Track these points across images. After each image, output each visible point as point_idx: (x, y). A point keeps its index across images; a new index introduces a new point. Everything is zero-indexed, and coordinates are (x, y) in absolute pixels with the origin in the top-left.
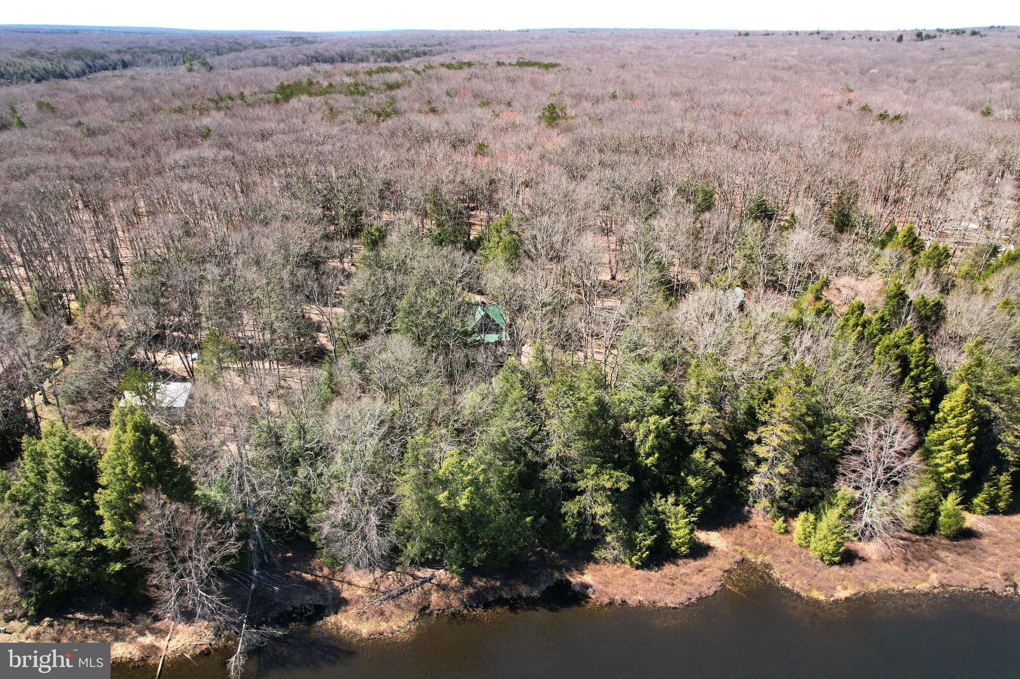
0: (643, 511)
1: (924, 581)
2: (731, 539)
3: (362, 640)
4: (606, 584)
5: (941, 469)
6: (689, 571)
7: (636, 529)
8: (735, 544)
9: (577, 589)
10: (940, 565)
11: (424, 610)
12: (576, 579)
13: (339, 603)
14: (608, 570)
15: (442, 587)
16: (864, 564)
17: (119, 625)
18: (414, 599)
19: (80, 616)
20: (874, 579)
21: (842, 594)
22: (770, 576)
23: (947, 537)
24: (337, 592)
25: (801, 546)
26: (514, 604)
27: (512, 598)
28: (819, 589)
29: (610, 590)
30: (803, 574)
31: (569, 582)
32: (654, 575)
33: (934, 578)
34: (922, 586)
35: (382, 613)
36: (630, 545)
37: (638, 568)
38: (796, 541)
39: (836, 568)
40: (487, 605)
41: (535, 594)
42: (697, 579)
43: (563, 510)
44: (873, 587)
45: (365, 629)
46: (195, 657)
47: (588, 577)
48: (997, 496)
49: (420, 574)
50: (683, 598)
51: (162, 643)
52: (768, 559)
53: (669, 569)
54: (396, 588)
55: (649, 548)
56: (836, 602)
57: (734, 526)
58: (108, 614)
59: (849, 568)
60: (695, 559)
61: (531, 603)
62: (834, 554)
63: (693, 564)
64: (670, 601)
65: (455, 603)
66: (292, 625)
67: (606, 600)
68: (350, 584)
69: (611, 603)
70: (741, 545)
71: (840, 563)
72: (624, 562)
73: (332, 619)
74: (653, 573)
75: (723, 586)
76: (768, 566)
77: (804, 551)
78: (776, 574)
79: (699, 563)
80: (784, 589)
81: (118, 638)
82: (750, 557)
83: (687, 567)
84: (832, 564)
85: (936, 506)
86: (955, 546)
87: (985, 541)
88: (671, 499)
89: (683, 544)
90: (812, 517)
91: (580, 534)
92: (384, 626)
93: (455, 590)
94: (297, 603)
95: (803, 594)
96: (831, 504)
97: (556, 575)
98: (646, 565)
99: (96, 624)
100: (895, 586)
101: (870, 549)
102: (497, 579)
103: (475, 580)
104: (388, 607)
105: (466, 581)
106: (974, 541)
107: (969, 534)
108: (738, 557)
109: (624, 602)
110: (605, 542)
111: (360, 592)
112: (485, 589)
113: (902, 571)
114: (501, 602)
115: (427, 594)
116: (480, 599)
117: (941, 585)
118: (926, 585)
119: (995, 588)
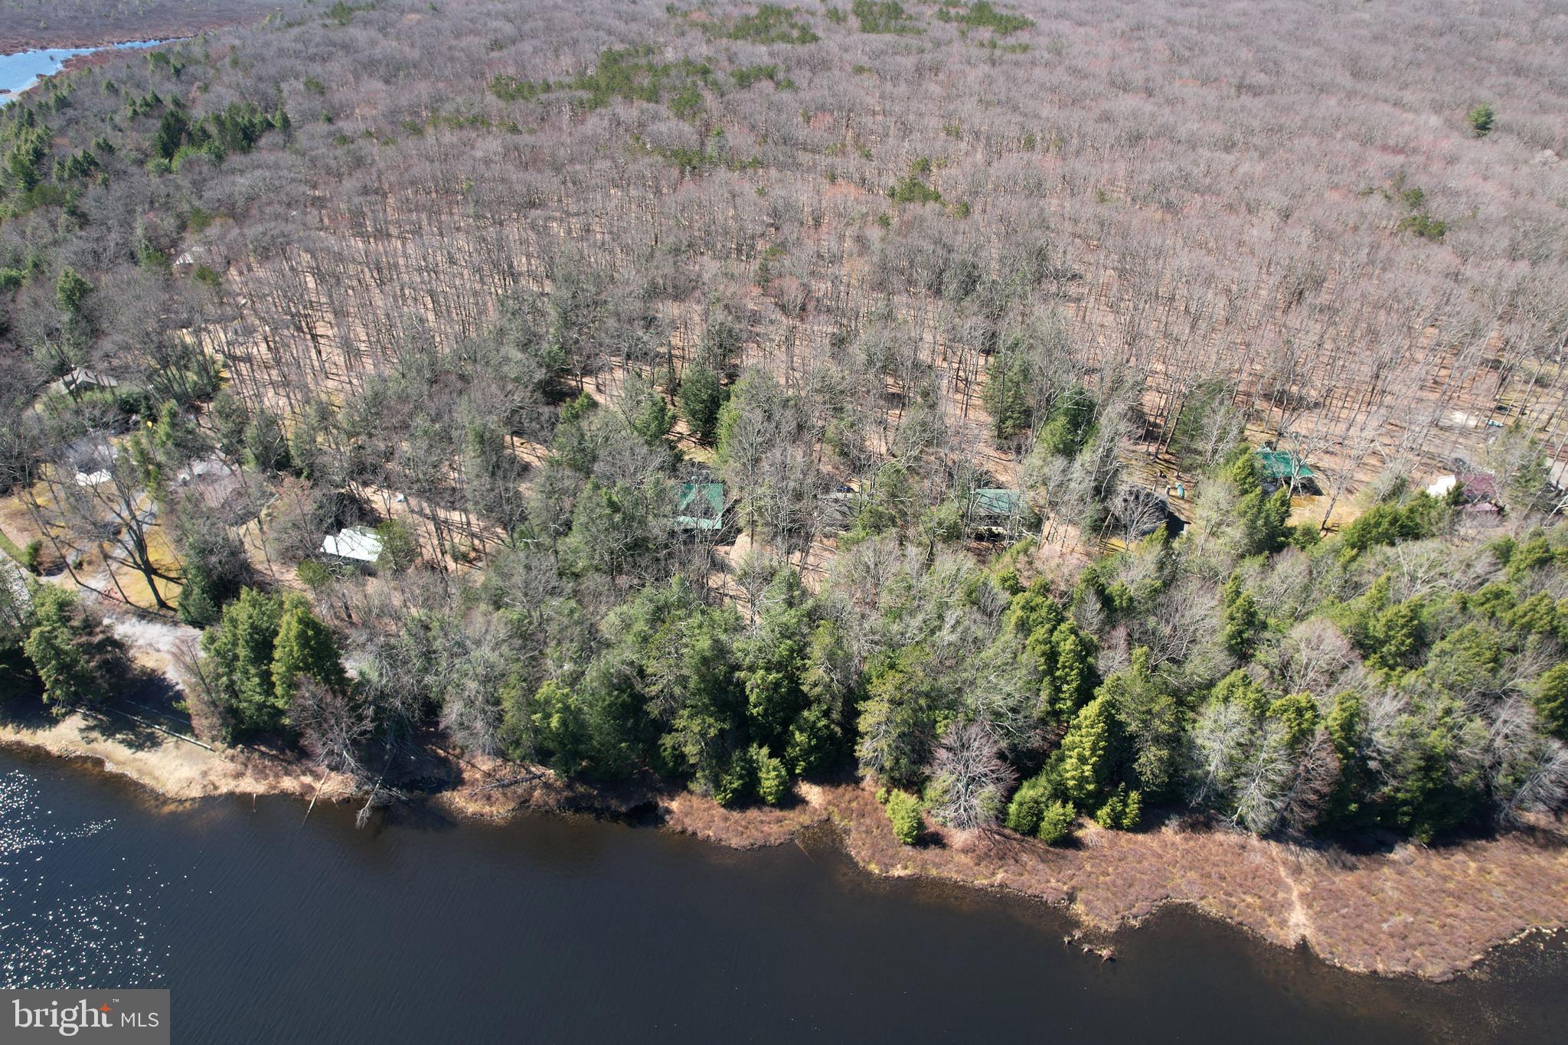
0: (735, 757)
1: (986, 877)
2: (829, 797)
3: (466, 817)
4: (687, 814)
6: (767, 819)
7: (726, 772)
9: (661, 812)
10: (1015, 867)
11: (524, 802)
12: (664, 803)
13: (456, 781)
14: (694, 801)
15: (547, 786)
16: (939, 850)
17: (289, 763)
18: (520, 791)
19: (263, 748)
21: (898, 872)
23: (1047, 842)
24: (460, 771)
26: (600, 813)
27: (601, 809)
29: (687, 821)
30: (874, 845)
31: (657, 804)
34: (981, 882)
35: (489, 798)
36: (716, 785)
37: (722, 806)
40: (577, 810)
41: (623, 809)
42: (772, 828)
43: (660, 742)
44: (934, 873)
45: (471, 808)
46: (338, 802)
47: (674, 805)
48: (1123, 813)
49: (533, 769)
51: (317, 785)
52: (851, 825)
54: (509, 778)
55: (733, 791)
56: (887, 878)
57: (839, 785)
58: (282, 752)
59: (921, 850)
60: (781, 809)
61: (616, 816)
63: (776, 813)
65: (552, 802)
66: (417, 792)
67: (679, 828)
68: (473, 766)
70: (834, 805)
71: (913, 845)
72: (709, 798)
73: (447, 794)
74: (734, 813)
75: (792, 839)
76: (847, 832)
78: (848, 840)
79: (785, 813)
80: (847, 855)
81: (287, 773)
82: (836, 819)
84: (905, 843)
86: (1048, 852)
87: (1083, 853)
88: (768, 750)
89: (771, 794)
91: (677, 764)
92: (487, 809)
93: (558, 791)
94: (426, 774)
95: (861, 864)
98: (729, 805)
99: (273, 758)
100: (955, 876)
102: (595, 789)
103: (577, 785)
104: (497, 794)
105: (569, 786)
107: (1073, 843)
108: (824, 817)
109: (694, 834)
110: (695, 776)
111: (478, 776)
112: (583, 796)
114: (590, 809)
115: (533, 788)
116: (574, 804)
117: (1001, 886)
118: (986, 882)
119: (1050, 898)
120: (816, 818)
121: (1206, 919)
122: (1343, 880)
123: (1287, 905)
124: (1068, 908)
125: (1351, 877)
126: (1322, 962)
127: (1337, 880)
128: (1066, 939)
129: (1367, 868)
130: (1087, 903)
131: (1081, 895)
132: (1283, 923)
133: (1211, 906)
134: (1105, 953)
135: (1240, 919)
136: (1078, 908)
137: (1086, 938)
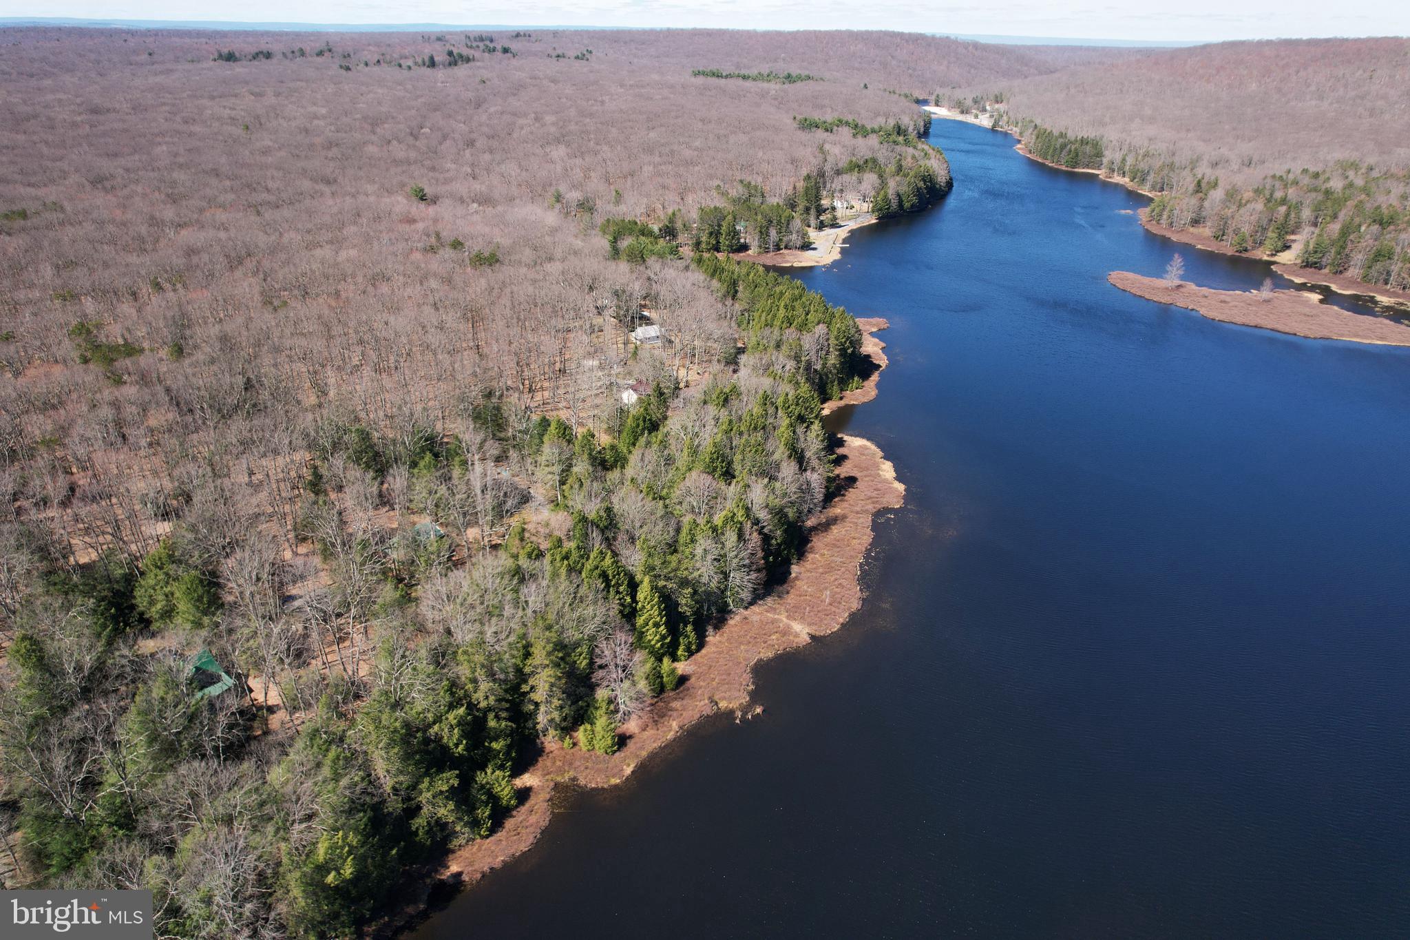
1: (670, 731)
5: (653, 643)
8: (544, 775)
12: (446, 874)
20: (642, 748)
21: (628, 771)
22: (578, 786)
25: (589, 750)
29: (476, 866)
31: (440, 880)
32: (501, 835)
34: (671, 736)
38: (585, 749)
44: (644, 754)
47: (454, 868)
48: (690, 643)
53: (509, 823)
56: (627, 778)
57: (537, 761)
60: (523, 805)
62: (613, 745)
64: (524, 847)
67: (479, 876)
69: (484, 875)
70: (548, 774)
71: (619, 749)
75: (552, 812)
76: (574, 779)
77: (592, 753)
78: (582, 782)
79: (527, 805)
80: (593, 789)
82: (559, 779)
83: (521, 814)
85: (659, 673)
89: (511, 798)
90: (588, 727)
95: (606, 786)
96: (597, 708)
97: (428, 881)
98: (492, 831)
100: (656, 745)
101: (632, 726)
106: (688, 684)
109: (492, 869)
113: (656, 732)
117: (681, 728)
118: (672, 733)
119: (708, 711)
120: (548, 790)
122: (791, 599)
123: (789, 627)
124: (719, 709)
125: (791, 596)
126: (824, 637)
127: (789, 601)
128: (738, 721)
129: (792, 587)
130: (724, 698)
131: (716, 698)
132: (797, 635)
133: (767, 654)
134: (759, 710)
136: (723, 705)
137: (745, 714)
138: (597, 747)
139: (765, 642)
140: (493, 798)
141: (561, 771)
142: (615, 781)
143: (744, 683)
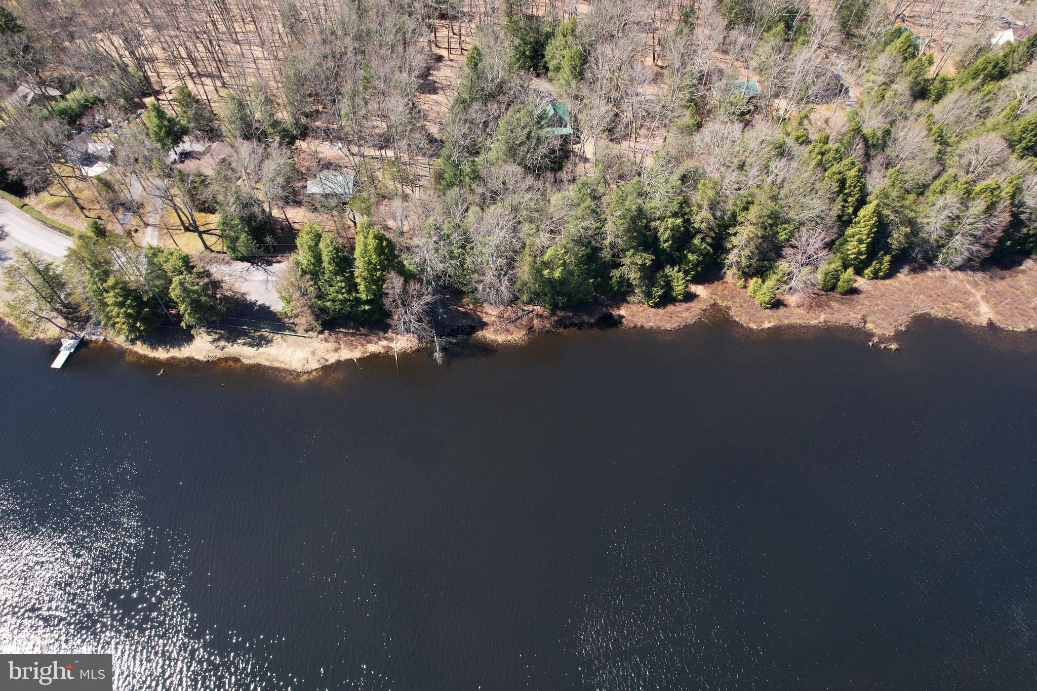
0: (658, 275)
1: (816, 319)
2: (710, 290)
3: (499, 344)
4: (633, 316)
6: (681, 310)
7: (653, 286)
8: (712, 294)
9: (616, 318)
10: (829, 310)
11: (531, 329)
12: (615, 313)
13: (483, 325)
14: (634, 308)
15: (539, 316)
16: (785, 309)
17: (366, 336)
18: (524, 323)
19: (344, 330)
20: (787, 317)
21: (767, 325)
22: (728, 314)
23: (841, 293)
24: (480, 319)
25: (751, 296)
26: (580, 326)
27: (579, 323)
28: (754, 322)
29: (635, 319)
30: (748, 313)
31: (611, 313)
32: (661, 311)
33: (823, 317)
34: (814, 322)
35: (508, 331)
36: (648, 295)
37: (652, 307)
38: (749, 294)
39: (768, 311)
40: (565, 327)
41: (592, 321)
42: (686, 315)
43: (611, 275)
44: (786, 322)
45: (501, 338)
46: (413, 352)
47: (622, 312)
48: (880, 269)
49: (526, 308)
50: (676, 325)
51: (393, 345)
52: (729, 304)
53: (670, 308)
54: (513, 316)
55: (660, 297)
56: (762, 330)
57: (713, 282)
58: (358, 330)
59: (775, 311)
60: (686, 303)
61: (591, 326)
62: (767, 303)
63: (685, 305)
64: (668, 327)
65: (548, 325)
66: (460, 336)
67: (632, 325)
68: (486, 313)
69: (635, 327)
70: (715, 294)
71: (771, 308)
72: (644, 304)
73: (480, 333)
74: (660, 310)
75: (700, 319)
76: (728, 308)
77: (752, 299)
78: (732, 313)
79: (688, 305)
80: (735, 321)
81: (369, 342)
82: (719, 302)
83: (680, 307)
84: (766, 308)
85: (838, 276)
86: (843, 298)
87: (861, 296)
88: (676, 269)
89: (680, 294)
90: (760, 281)
91: (620, 287)
92: (510, 337)
93: (548, 318)
94: (459, 324)
95: (745, 325)
96: (775, 273)
97: (604, 310)
98: (656, 306)
99: (353, 335)
100: (798, 321)
101: (792, 300)
102: (570, 312)
103: (558, 312)
104: (511, 327)
105: (553, 313)
106: (855, 297)
107: (854, 291)
108: (712, 302)
109: (642, 326)
110: (634, 292)
111: (493, 319)
112: (564, 318)
113: (805, 313)
114: (573, 325)
115: (531, 319)
116: (561, 323)
117: (825, 322)
118: (816, 321)
119: (854, 323)
120: (708, 304)
121: (936, 319)
122: (1000, 285)
123: (976, 304)
124: (864, 327)
125: (1004, 283)
126: (1002, 330)
127: (997, 286)
128: (870, 344)
129: (1011, 276)
130: (874, 323)
131: (868, 319)
132: (978, 314)
133: (938, 312)
134: (893, 346)
135: (954, 316)
136: (870, 326)
137: (881, 341)
138: (757, 298)
139: (944, 304)
140: (668, 287)
141: (724, 297)
142: (753, 326)
143: (899, 322)
